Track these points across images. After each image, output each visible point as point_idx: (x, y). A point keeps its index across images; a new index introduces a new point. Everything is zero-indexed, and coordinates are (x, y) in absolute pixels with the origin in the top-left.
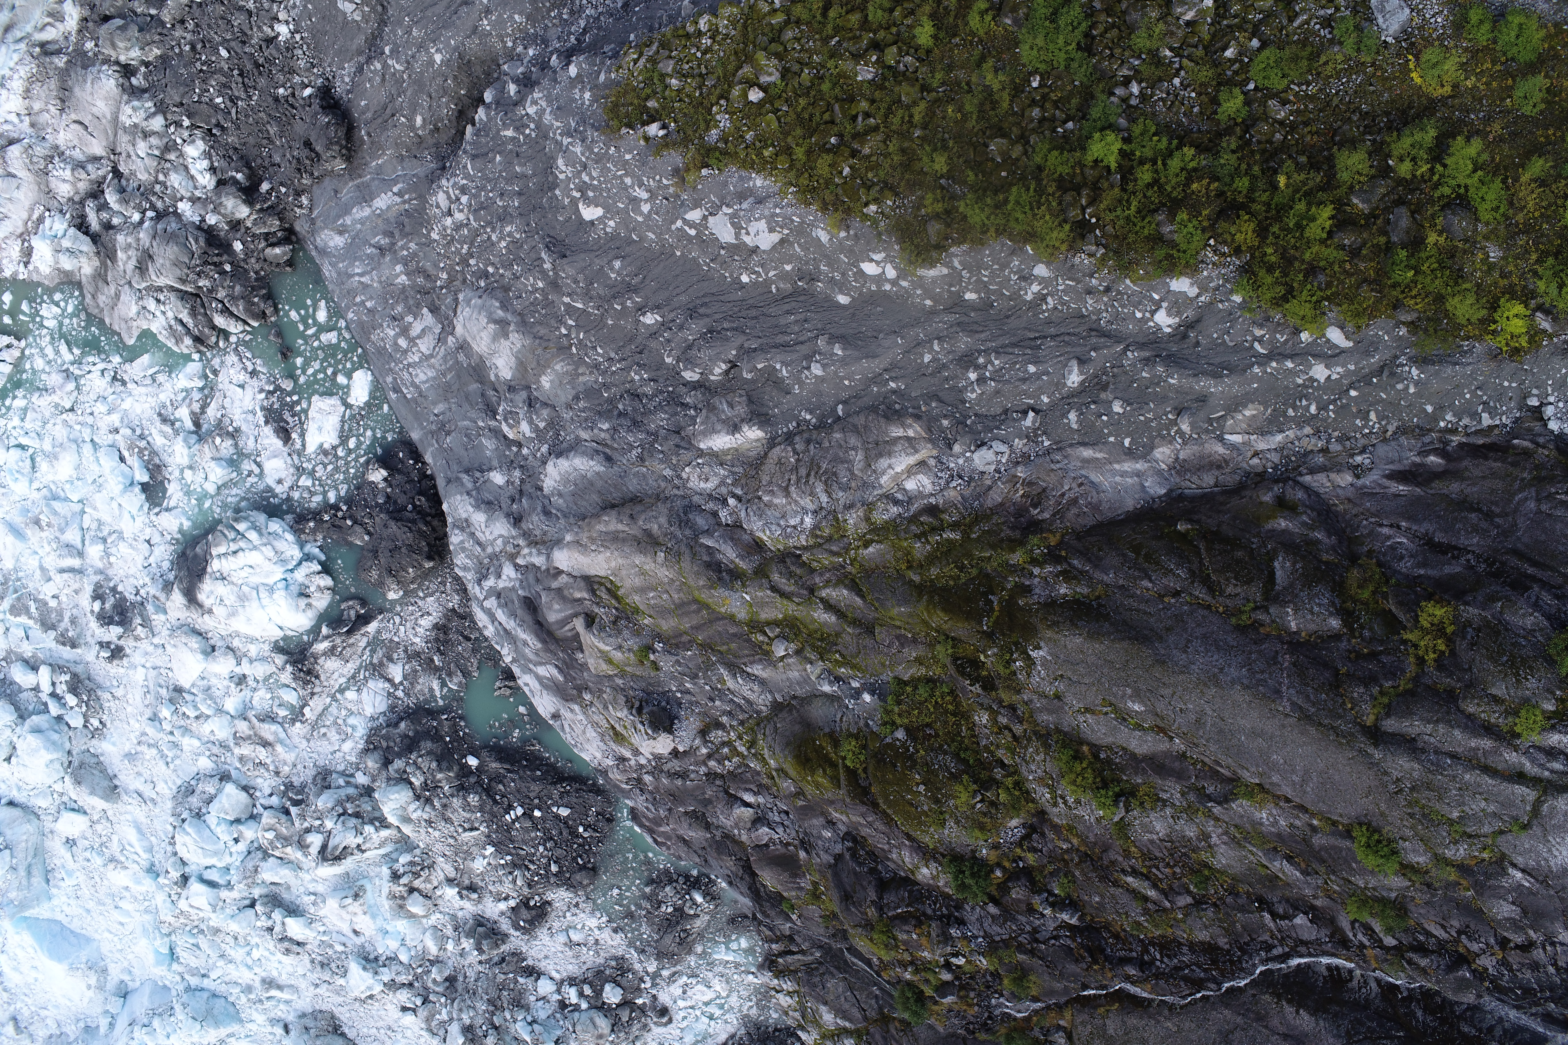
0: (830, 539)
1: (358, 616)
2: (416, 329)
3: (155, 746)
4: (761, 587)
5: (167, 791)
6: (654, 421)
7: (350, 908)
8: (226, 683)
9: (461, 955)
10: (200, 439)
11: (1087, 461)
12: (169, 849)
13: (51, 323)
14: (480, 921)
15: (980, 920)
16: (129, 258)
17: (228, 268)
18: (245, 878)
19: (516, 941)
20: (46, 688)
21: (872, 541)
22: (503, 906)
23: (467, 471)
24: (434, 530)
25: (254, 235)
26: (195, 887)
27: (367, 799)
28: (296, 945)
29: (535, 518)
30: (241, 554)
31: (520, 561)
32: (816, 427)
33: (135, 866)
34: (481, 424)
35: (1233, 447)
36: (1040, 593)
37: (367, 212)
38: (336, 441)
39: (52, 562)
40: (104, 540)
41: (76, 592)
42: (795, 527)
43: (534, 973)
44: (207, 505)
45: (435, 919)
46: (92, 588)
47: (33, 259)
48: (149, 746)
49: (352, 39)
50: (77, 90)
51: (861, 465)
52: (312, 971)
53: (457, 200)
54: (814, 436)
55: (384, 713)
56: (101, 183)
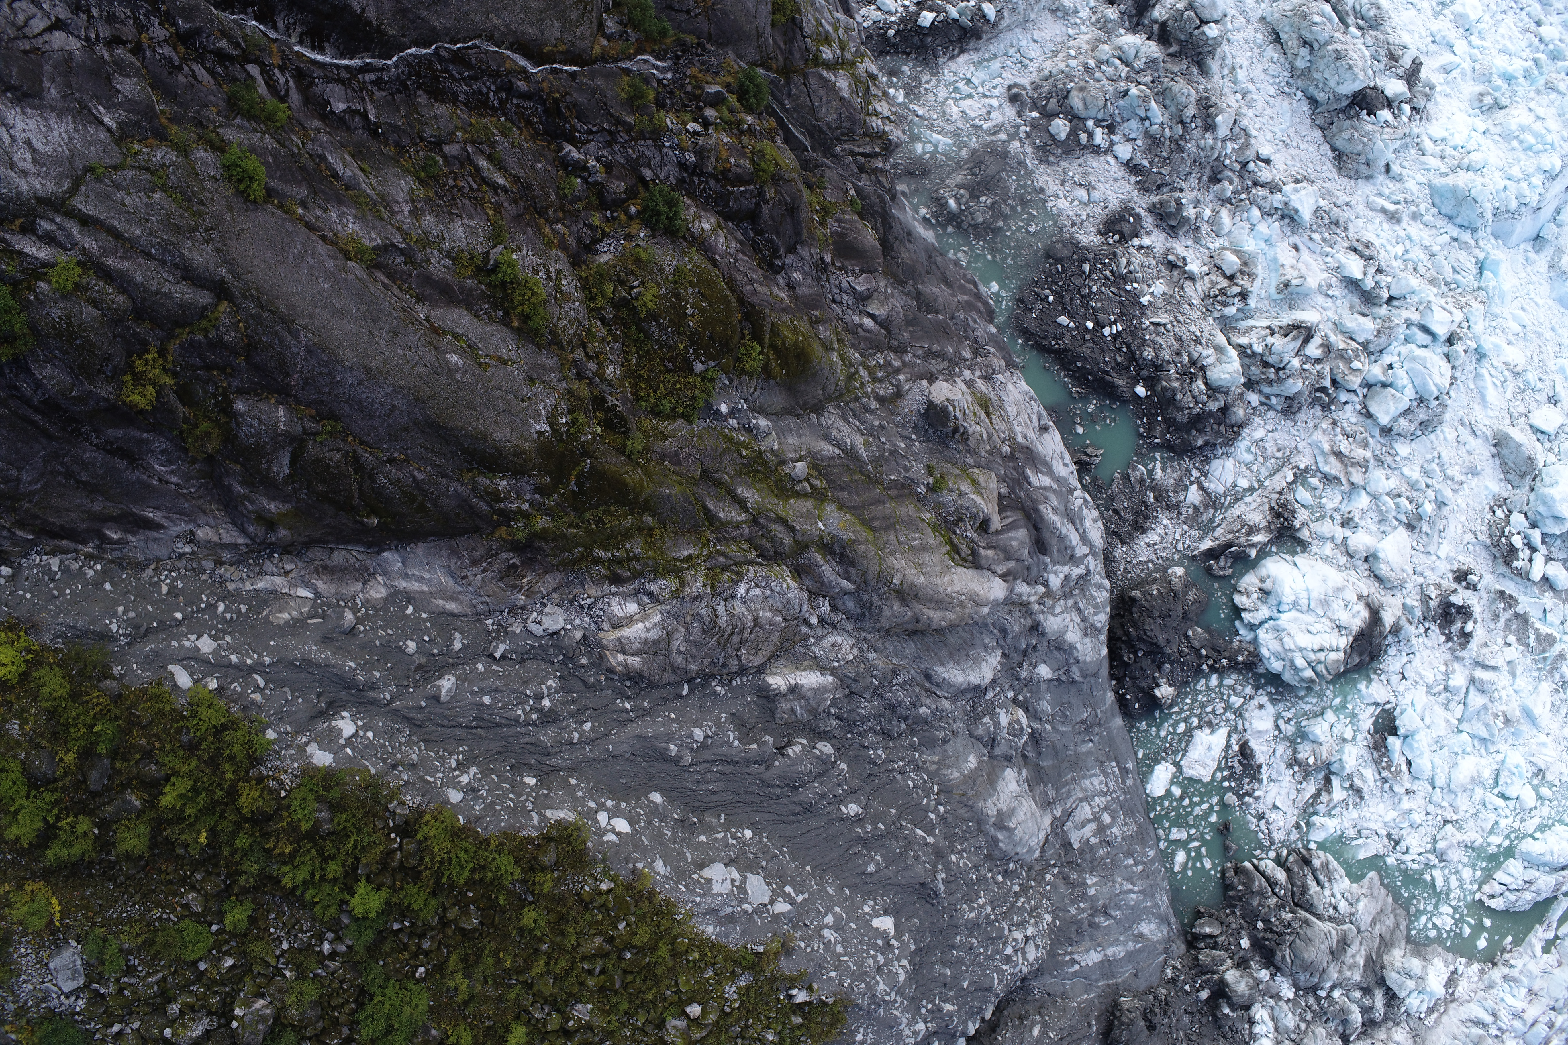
0: (725, 568)
1: (1217, 558)
2: (1088, 830)
3: (1447, 477)
5: (1446, 430)
6: (874, 707)
7: (1295, 274)
8: (1362, 523)
9: (1199, 201)
10: (1328, 765)
11: (454, 598)
12: (1458, 374)
13: (1446, 909)
14: (1172, 231)
15: (663, 165)
16: (1353, 956)
17: (1260, 925)
18: (1391, 328)
19: (1141, 204)
20: (1539, 558)
21: (683, 561)
22: (1146, 241)
23: (1074, 682)
24: (1123, 626)
25: (1227, 950)
26: (1442, 331)
27: (1253, 378)
28: (1357, 249)
29: (1016, 628)
30: (1316, 647)
31: (1041, 589)
32: (713, 676)
33: (1495, 364)
34: (1048, 727)
35: (307, 585)
36: (527, 485)
37: (1110, 951)
38: (1197, 733)
39: (1502, 680)
41: (1486, 645)
43: (1132, 167)
44: (1337, 701)
45: (1216, 244)
46: (1469, 646)
47: (1445, 977)
48: (1452, 479)
51: (676, 637)
52: (1348, 221)
53: (1017, 951)
54: (717, 670)
55: (1215, 458)
56: (1363, 1034)
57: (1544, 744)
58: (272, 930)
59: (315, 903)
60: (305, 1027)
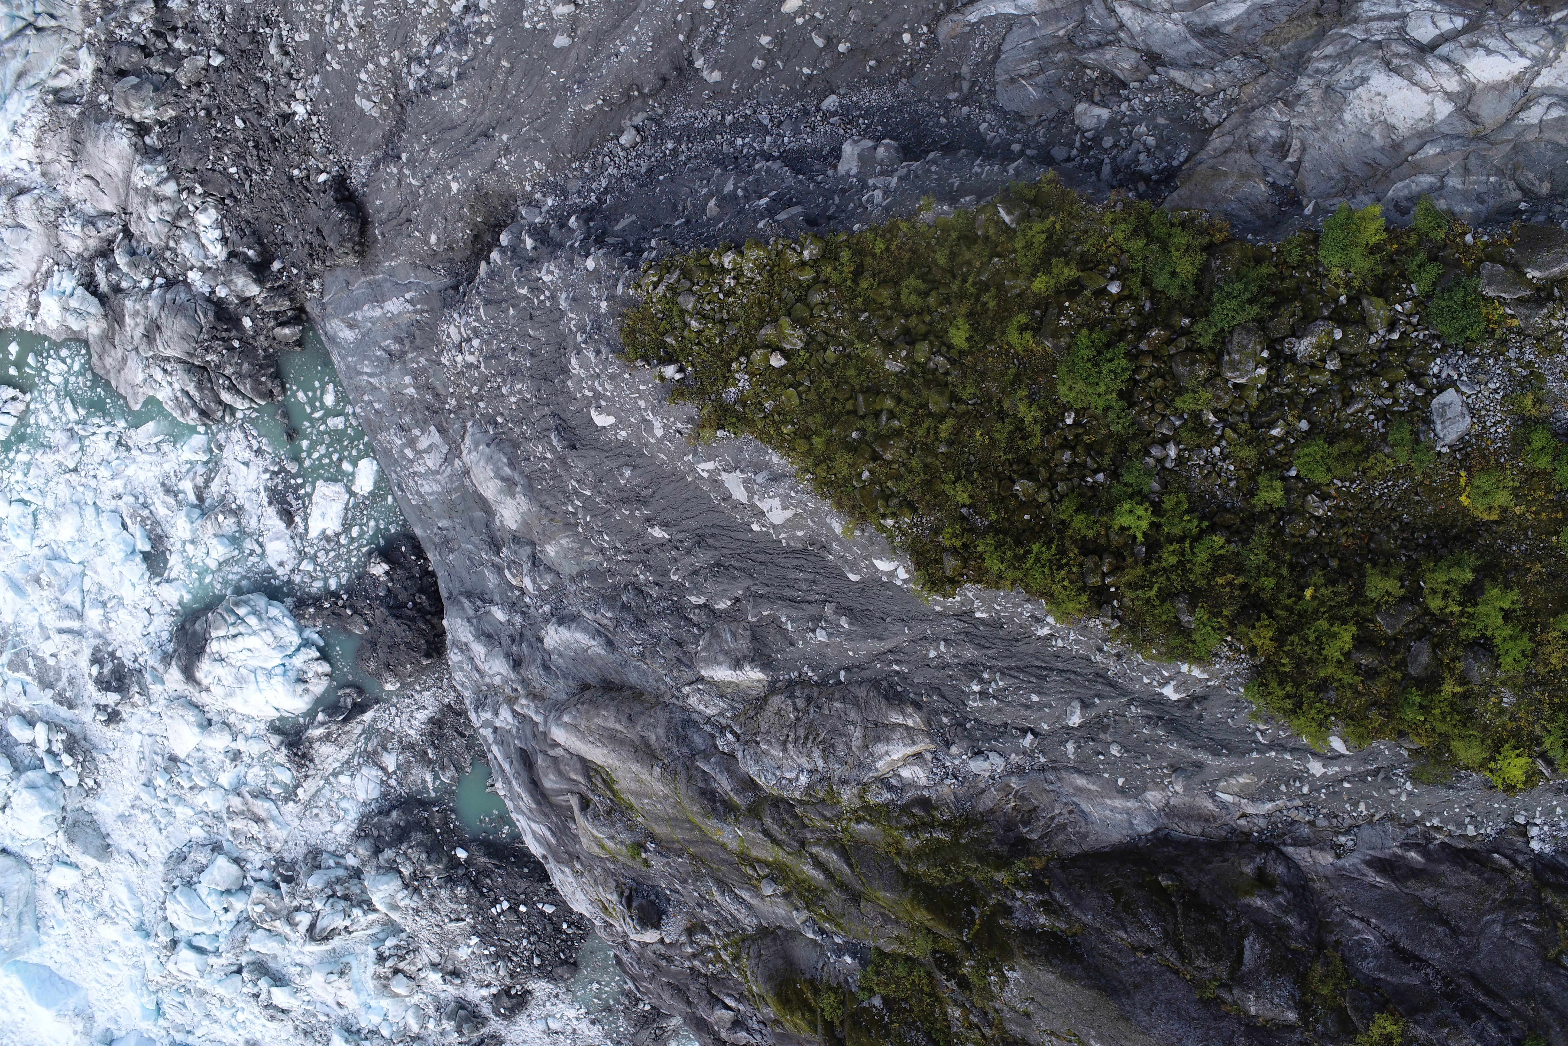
0: (823, 802)
1: (355, 704)
2: (423, 443)
3: (148, 811)
4: (753, 827)
5: (159, 855)
6: (657, 626)
7: (336, 984)
8: (221, 757)
9: (442, 1034)
11: (1080, 790)
12: (160, 912)
13: (57, 380)
14: (462, 1004)
16: (137, 325)
17: (236, 344)
18: (234, 948)
19: (496, 1025)
20: (42, 745)
21: (864, 819)
22: (484, 992)
23: (469, 595)
24: (432, 630)
25: (263, 313)
26: (184, 952)
27: (356, 881)
28: (281, 1013)
29: (534, 670)
30: (240, 638)
31: (517, 708)
32: (817, 686)
33: (126, 924)
35: (1223, 805)
36: (1020, 917)
37: (378, 313)
38: (339, 529)
40: (104, 604)
41: (75, 653)
42: (790, 781)
44: (208, 579)
45: (416, 999)
46: (91, 651)
47: (40, 312)
48: (143, 810)
49: (369, 132)
50: (89, 145)
51: (859, 743)
52: (295, 1036)
53: (469, 340)
54: (815, 694)
55: (377, 800)
56: (110, 242)
58: (1232, 468)
59: (1187, 512)
60: (1187, 350)
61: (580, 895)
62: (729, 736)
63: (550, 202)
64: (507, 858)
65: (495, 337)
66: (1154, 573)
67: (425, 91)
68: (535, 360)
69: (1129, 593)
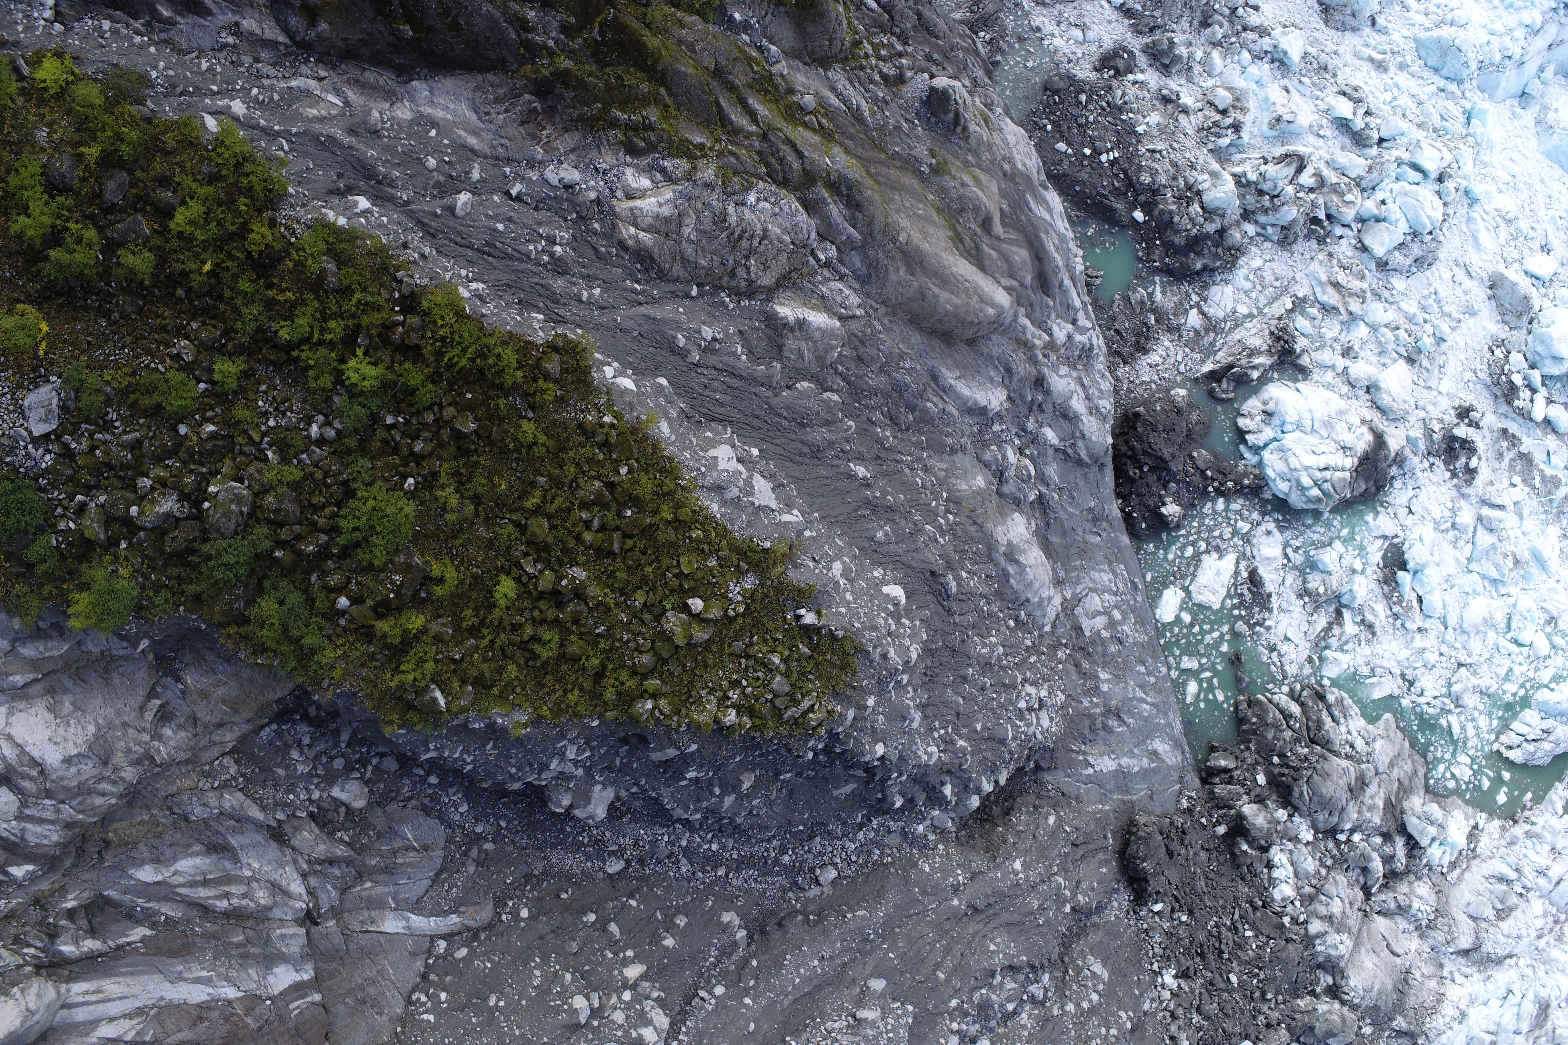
0: (736, 171)
1: (1219, 382)
2: (1100, 622)
3: (1444, 314)
4: (813, 162)
5: (1442, 269)
6: (881, 383)
7: (1287, 110)
8: (1362, 354)
9: (1190, 44)
10: (1338, 597)
11: (475, 133)
12: (1450, 211)
14: (1165, 69)
16: (1372, 797)
17: (1276, 760)
18: (1382, 164)
19: (1136, 43)
20: (1540, 399)
21: (695, 147)
22: (1140, 77)
23: (1079, 462)
25: (1243, 785)
26: (1432, 167)
27: (1249, 208)
28: (1346, 93)
29: (1021, 372)
30: (1322, 466)
31: (1046, 337)
33: (1487, 209)
34: (1056, 499)
35: (338, 93)
37: (1125, 761)
38: (1205, 557)
39: (1509, 519)
41: (1491, 483)
42: (766, 200)
43: (1125, 11)
45: (1210, 83)
46: (1475, 483)
47: (1468, 829)
48: (1450, 316)
49: (1102, 942)
50: (1390, 986)
51: (687, 221)
52: (1336, 67)
53: (1030, 709)
54: (726, 279)
55: (1214, 283)
56: (1385, 886)
57: (1554, 590)
58: (260, 403)
59: (310, 368)
60: (281, 525)
61: (1011, 139)
62: (822, 256)
63: (921, 828)
64: (1094, 204)
65: (1001, 706)
66: (353, 316)
67: (1033, 967)
68: (962, 672)
69: (381, 301)
